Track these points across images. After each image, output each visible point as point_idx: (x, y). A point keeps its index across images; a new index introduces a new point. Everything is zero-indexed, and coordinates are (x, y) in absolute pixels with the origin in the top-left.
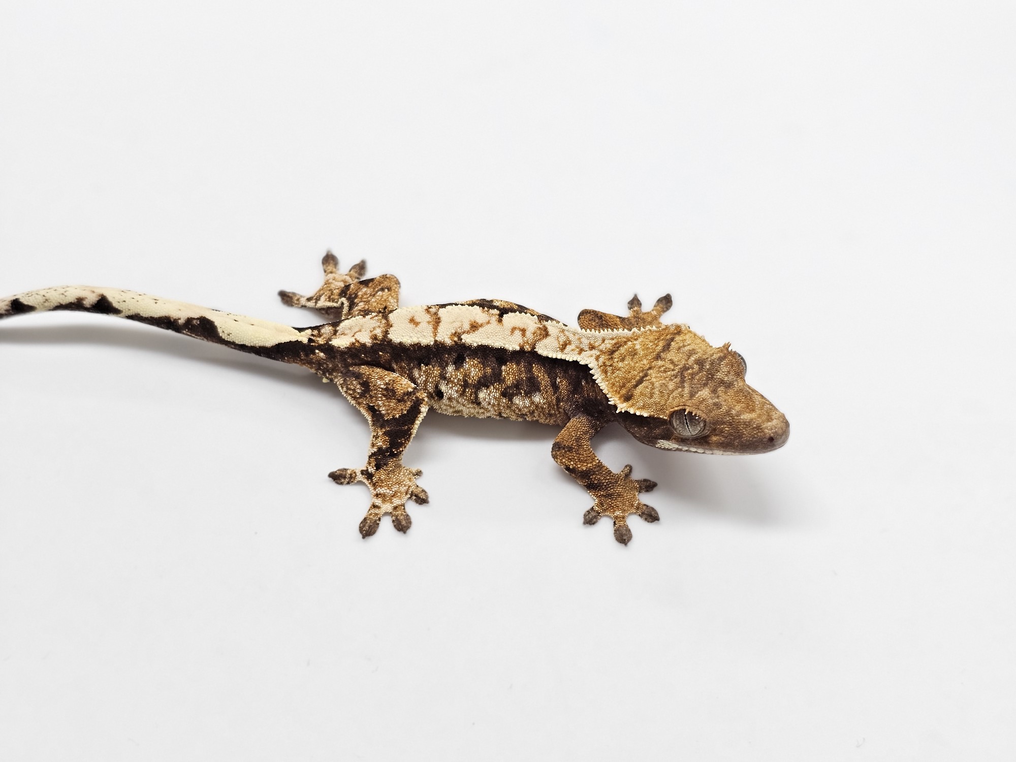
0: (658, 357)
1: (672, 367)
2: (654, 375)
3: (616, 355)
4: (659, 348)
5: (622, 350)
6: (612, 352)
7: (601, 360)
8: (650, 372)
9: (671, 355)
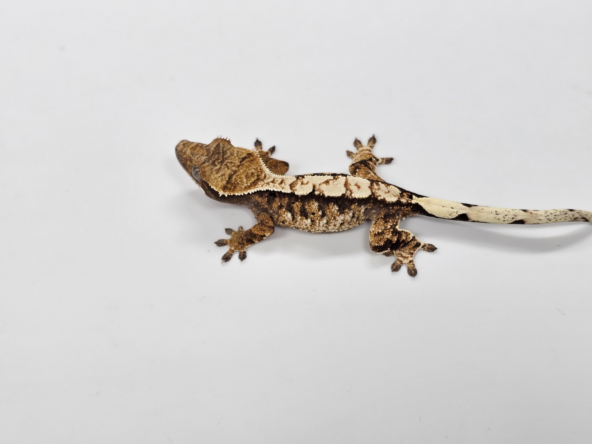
0: (235, 172)
1: (229, 165)
2: (237, 161)
3: (256, 178)
4: (234, 177)
5: (253, 180)
6: (258, 179)
7: (263, 175)
8: (239, 164)
9: (228, 172)
